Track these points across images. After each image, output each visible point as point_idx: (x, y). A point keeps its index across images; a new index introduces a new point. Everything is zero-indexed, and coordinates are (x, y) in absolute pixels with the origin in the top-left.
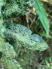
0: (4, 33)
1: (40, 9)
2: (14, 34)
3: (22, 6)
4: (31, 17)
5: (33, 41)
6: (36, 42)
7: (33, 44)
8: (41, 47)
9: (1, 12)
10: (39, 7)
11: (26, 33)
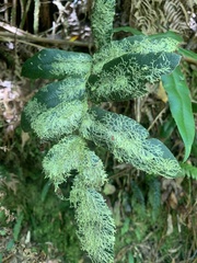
0: (90, 130)
1: (177, 88)
2: (110, 133)
3: (136, 81)
4: (150, 106)
5: (148, 152)
6: (156, 155)
7: (147, 159)
8: (166, 168)
9: (87, 86)
10: (173, 82)
11: (137, 134)
